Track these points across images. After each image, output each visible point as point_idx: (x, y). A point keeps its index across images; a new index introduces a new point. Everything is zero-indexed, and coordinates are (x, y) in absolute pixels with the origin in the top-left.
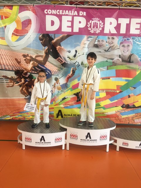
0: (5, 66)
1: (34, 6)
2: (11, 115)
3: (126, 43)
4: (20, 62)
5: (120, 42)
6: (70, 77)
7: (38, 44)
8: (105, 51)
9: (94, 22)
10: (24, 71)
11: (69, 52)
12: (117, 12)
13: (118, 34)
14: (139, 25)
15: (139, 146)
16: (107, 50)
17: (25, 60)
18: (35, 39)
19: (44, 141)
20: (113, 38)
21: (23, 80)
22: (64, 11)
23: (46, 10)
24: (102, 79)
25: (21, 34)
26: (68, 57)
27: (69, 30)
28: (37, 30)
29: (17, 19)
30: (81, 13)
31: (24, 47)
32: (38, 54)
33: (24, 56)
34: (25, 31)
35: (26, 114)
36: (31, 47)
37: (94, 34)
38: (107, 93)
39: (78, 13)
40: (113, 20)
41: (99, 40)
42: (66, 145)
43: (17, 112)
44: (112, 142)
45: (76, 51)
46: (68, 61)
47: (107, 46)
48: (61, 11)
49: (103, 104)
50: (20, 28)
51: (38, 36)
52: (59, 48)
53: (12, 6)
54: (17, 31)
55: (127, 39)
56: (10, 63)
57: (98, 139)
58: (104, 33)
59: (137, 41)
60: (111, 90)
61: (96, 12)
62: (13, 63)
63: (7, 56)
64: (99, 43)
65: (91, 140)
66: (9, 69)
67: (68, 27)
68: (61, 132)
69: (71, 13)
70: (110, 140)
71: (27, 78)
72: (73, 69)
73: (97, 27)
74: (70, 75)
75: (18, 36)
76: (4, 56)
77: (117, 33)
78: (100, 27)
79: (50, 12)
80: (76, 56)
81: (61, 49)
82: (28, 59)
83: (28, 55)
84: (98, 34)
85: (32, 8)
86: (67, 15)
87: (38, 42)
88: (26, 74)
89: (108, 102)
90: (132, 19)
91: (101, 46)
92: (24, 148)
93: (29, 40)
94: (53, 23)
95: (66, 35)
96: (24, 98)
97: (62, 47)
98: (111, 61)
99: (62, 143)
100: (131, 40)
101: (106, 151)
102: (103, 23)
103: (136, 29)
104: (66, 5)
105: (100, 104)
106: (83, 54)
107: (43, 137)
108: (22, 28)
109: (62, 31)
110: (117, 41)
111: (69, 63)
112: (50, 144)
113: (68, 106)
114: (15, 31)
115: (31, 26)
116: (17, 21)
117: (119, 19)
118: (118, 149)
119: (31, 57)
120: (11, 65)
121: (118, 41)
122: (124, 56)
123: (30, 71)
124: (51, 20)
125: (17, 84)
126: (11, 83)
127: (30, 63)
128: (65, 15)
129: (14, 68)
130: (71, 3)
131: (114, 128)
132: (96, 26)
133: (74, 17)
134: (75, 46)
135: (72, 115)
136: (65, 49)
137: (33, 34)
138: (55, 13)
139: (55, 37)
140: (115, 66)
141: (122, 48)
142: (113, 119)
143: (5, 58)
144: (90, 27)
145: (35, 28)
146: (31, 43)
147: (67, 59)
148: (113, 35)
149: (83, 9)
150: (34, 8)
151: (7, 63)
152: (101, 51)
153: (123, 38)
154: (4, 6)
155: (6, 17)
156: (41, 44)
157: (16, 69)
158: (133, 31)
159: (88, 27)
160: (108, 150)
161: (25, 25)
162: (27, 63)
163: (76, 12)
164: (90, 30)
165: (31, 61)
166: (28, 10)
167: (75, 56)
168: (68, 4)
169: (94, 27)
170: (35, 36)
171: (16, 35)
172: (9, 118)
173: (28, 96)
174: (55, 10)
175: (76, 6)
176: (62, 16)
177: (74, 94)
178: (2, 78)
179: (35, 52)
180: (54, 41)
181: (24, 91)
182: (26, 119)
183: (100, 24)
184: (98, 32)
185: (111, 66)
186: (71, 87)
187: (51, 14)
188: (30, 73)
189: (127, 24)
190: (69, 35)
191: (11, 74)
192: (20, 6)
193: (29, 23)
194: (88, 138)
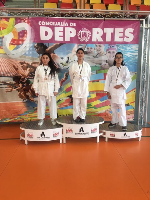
0: (3, 73)
1: (28, 18)
2: (11, 118)
3: (112, 50)
4: (18, 69)
5: (106, 49)
6: (63, 81)
7: (34, 52)
8: (94, 57)
9: (83, 32)
10: (21, 77)
11: (62, 58)
12: (103, 23)
13: (105, 42)
14: (122, 34)
15: (123, 136)
16: (95, 56)
17: (22, 67)
18: (31, 48)
19: (44, 136)
20: (100, 46)
21: (21, 85)
22: (56, 23)
23: (40, 22)
24: (93, 82)
25: (17, 43)
26: (61, 63)
27: (61, 39)
28: (32, 40)
29: (13, 30)
30: (71, 24)
31: (21, 55)
32: (34, 61)
33: (21, 63)
34: (21, 41)
35: (24, 116)
36: (27, 55)
37: (84, 42)
38: (97, 94)
39: (69, 24)
40: (99, 30)
41: (88, 47)
42: (63, 139)
43: (16, 114)
44: (101, 134)
45: (68, 58)
46: (62, 67)
47: (95, 53)
48: (53, 23)
49: (94, 104)
50: (17, 38)
51: (33, 45)
52: (53, 55)
53: (9, 18)
54: (14, 41)
55: (113, 46)
56: (8, 70)
57: (90, 132)
58: (92, 41)
59: (121, 48)
60: (101, 91)
61: (84, 23)
62: (11, 70)
63: (5, 64)
64: (88, 50)
65: (84, 133)
66: (8, 75)
67: (60, 36)
68: (58, 128)
69: (63, 24)
70: (100, 132)
71: (24, 83)
72: (66, 73)
73: (86, 37)
74: (64, 79)
75: (15, 45)
76: (2, 63)
77: (103, 41)
78: (88, 36)
79: (43, 23)
80: (69, 62)
81: (55, 56)
82: (25, 66)
83: (25, 62)
84: (87, 43)
85: (27, 20)
86: (59, 26)
87: (34, 51)
88: (24, 79)
89: (98, 102)
90: (115, 29)
91: (90, 53)
92: (26, 143)
93: (25, 49)
94: (46, 33)
95: (59, 43)
96: (22, 101)
97: (56, 54)
98: (100, 66)
99: (60, 137)
100: (116, 47)
101: (96, 142)
102: (91, 33)
103: (120, 37)
104: (57, 17)
105: (92, 105)
106: (75, 61)
107: (43, 132)
108: (19, 38)
109: (55, 40)
110: (103, 48)
111: (62, 68)
112: (50, 139)
113: (63, 107)
114: (12, 41)
115: (26, 37)
116: (14, 31)
117: (105, 29)
118: (106, 140)
119: (27, 64)
120: (10, 72)
121: (105, 48)
122: (110, 61)
123: (27, 76)
124: (45, 31)
125: (15, 89)
126: (10, 89)
127: (26, 70)
128: (57, 26)
129: (12, 75)
130: (62, 15)
131: (103, 122)
132: (84, 35)
133: (66, 28)
134: (67, 53)
135: (66, 115)
136: (58, 56)
137: (29, 43)
138: (48, 25)
139: (49, 46)
140: (103, 70)
141: (108, 54)
142: (103, 117)
143: (4, 66)
144: (80, 36)
145: (31, 38)
146: (27, 52)
147: (61, 65)
148: (100, 43)
149: (73, 21)
150: (29, 20)
151: (6, 70)
152: (90, 57)
153: (109, 45)
154: (1, 18)
155: (3, 29)
156: (36, 52)
157: (14, 75)
158: (117, 39)
159: (78, 37)
160: (98, 141)
161: (21, 35)
162: (24, 69)
163: (67, 23)
164: (80, 39)
165: (27, 67)
166: (24, 22)
167: (67, 62)
168: (59, 17)
169: (83, 36)
170: (31, 45)
171: (14, 45)
172: (8, 120)
173: (25, 99)
174: (48, 22)
175: (66, 18)
176: (55, 27)
177: (68, 96)
178: (2, 84)
179: (31, 60)
180: (49, 49)
181: (22, 95)
182: (25, 121)
183: (88, 33)
184: (87, 40)
185: (99, 70)
186: (65, 90)
187: (45, 26)
188: (27, 78)
189: (112, 33)
190: (61, 44)
191: (10, 80)
192: (16, 18)
193: (25, 34)
194: (82, 132)
